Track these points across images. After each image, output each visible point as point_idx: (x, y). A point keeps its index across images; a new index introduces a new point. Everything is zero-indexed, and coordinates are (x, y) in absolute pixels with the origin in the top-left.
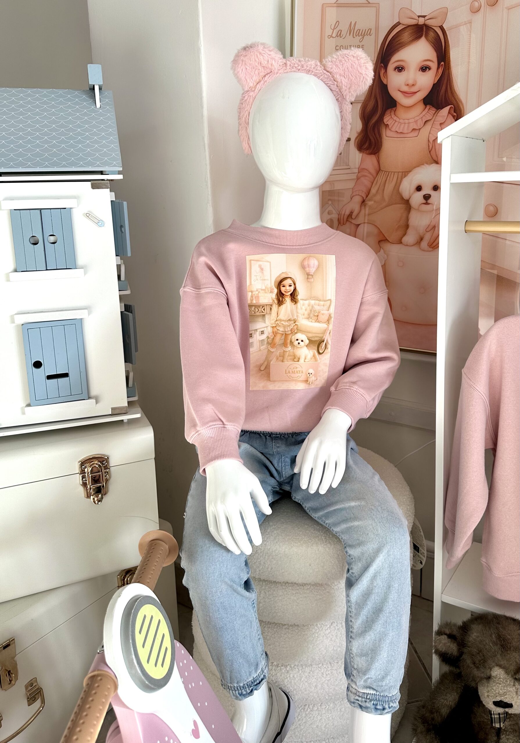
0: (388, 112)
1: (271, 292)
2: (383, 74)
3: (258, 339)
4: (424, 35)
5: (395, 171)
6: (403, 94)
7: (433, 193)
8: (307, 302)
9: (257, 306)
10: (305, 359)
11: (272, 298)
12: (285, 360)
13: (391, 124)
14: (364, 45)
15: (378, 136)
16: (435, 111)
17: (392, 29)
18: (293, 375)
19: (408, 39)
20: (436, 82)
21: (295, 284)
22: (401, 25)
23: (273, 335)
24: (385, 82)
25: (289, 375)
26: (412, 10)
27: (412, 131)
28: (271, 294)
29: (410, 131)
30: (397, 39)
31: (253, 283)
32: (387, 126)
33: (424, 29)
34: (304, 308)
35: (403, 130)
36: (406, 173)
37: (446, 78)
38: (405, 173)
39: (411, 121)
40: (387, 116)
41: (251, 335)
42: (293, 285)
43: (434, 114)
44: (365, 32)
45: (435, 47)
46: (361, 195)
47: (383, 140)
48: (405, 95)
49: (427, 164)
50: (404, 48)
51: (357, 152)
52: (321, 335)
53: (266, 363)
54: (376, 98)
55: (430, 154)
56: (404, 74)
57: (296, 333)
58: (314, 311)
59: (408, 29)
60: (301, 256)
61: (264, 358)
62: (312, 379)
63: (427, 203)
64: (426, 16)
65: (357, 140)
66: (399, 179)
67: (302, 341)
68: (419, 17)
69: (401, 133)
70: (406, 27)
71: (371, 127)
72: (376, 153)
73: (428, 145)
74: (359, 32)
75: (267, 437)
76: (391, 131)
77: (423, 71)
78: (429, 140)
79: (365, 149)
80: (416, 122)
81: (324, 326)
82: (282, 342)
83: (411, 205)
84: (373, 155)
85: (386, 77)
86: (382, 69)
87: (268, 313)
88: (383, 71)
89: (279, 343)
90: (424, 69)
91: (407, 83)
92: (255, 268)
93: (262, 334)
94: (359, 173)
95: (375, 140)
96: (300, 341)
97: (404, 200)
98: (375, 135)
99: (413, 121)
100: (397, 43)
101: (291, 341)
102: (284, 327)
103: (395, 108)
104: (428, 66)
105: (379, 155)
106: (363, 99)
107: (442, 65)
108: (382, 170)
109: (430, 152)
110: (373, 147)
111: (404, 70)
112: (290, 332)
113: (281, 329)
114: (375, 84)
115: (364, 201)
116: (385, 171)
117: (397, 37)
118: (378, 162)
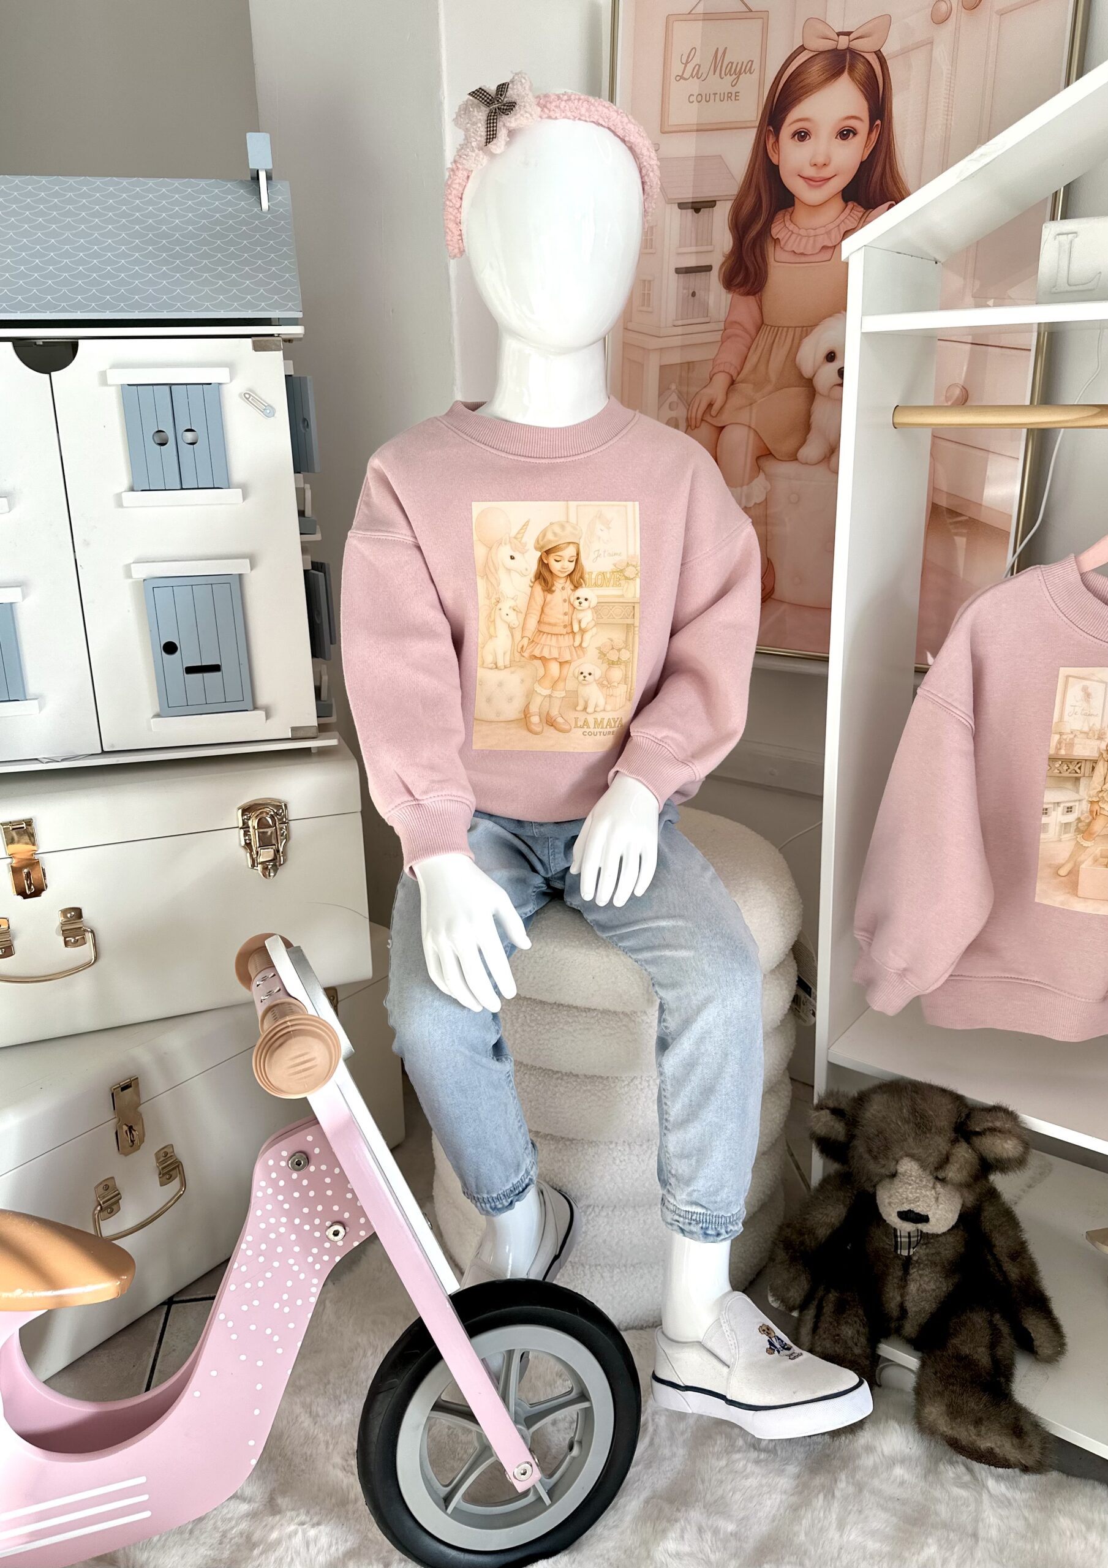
0: (780, 215)
2: (773, 145)
4: (846, 70)
5: (790, 325)
6: (806, 182)
13: (783, 239)
14: (739, 92)
15: (759, 259)
16: (862, 213)
17: (790, 61)
19: (819, 79)
20: (865, 158)
22: (806, 51)
24: (775, 161)
26: (828, 21)
27: (820, 252)
29: (817, 251)
30: (799, 80)
32: (777, 241)
33: (848, 58)
35: (805, 248)
36: (809, 330)
37: (884, 150)
38: (807, 329)
40: (778, 223)
43: (861, 218)
44: (742, 68)
45: (866, 93)
46: (727, 371)
47: (769, 266)
48: (810, 185)
50: (812, 94)
51: (724, 291)
54: (759, 190)
56: (808, 144)
59: (818, 59)
64: (852, 32)
65: (723, 270)
66: (796, 341)
68: (839, 34)
69: (802, 254)
70: (815, 55)
71: (748, 245)
72: (758, 291)
74: (731, 67)
76: (785, 251)
77: (844, 138)
79: (737, 284)
83: (816, 390)
84: (751, 297)
85: (777, 151)
86: (771, 136)
88: (771, 140)
90: (845, 134)
91: (813, 162)
94: (725, 330)
95: (755, 269)
97: (804, 378)
98: (755, 257)
99: (824, 232)
100: (800, 86)
103: (792, 208)
104: (853, 128)
105: (761, 296)
106: (736, 193)
107: (878, 125)
108: (767, 323)
110: (751, 281)
111: (810, 137)
114: (757, 164)
115: (733, 382)
116: (772, 326)
117: (798, 75)
118: (761, 309)
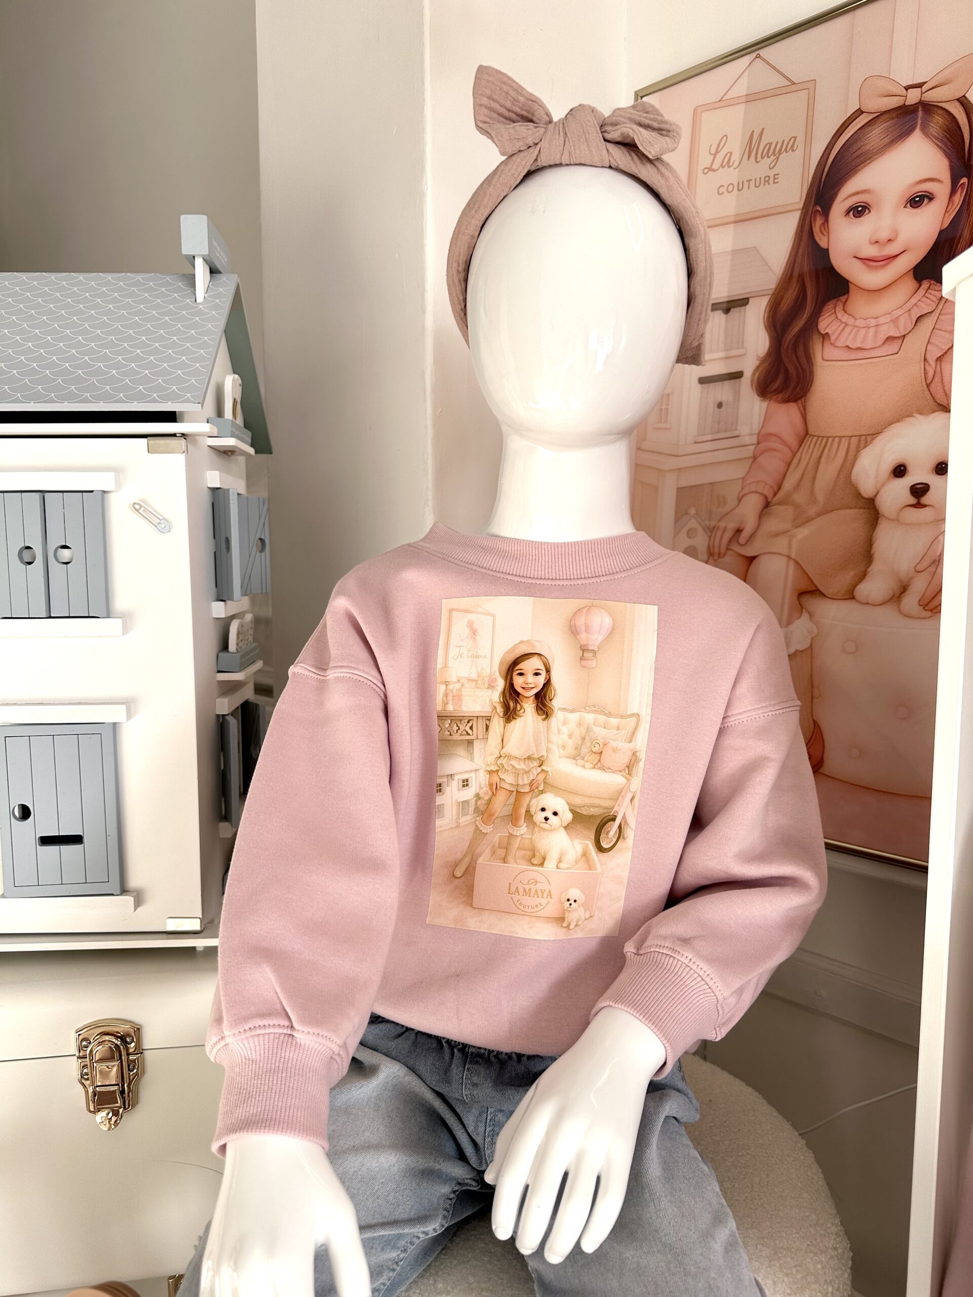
0: (829, 306)
1: (491, 687)
2: (820, 227)
3: (454, 799)
4: (919, 126)
5: (842, 434)
6: (864, 263)
7: (933, 480)
8: (574, 717)
9: (456, 719)
10: (560, 861)
11: (491, 700)
12: (510, 858)
13: (834, 332)
14: (778, 174)
15: (803, 360)
17: (843, 128)
18: (525, 900)
19: (882, 142)
20: (946, 225)
21: (548, 671)
22: (864, 115)
23: (490, 793)
24: (823, 243)
25: (516, 897)
26: (891, 77)
27: (884, 343)
28: (489, 692)
29: (881, 343)
30: (855, 147)
31: (451, 662)
32: (825, 337)
33: (920, 112)
34: (565, 730)
35: (863, 342)
36: (869, 438)
38: (867, 438)
39: (882, 320)
40: (827, 315)
41: (439, 788)
42: (543, 673)
43: (941, 299)
44: (782, 147)
45: (943, 147)
46: (760, 491)
47: (815, 368)
48: (869, 266)
49: (921, 413)
50: (870, 163)
52: (607, 804)
53: (467, 860)
55: (929, 391)
56: (868, 220)
57: (542, 792)
58: (594, 742)
59: (881, 120)
60: (574, 604)
61: (465, 846)
62: (577, 914)
63: (919, 505)
64: (926, 82)
65: (757, 375)
66: (851, 453)
67: (555, 814)
68: (907, 88)
69: (859, 349)
70: (875, 118)
71: (788, 345)
72: (800, 398)
73: (925, 369)
74: (769, 148)
75: (456, 1051)
76: (835, 347)
77: (916, 206)
78: (925, 359)
79: (775, 390)
80: (895, 321)
81: (618, 780)
82: (508, 810)
83: (880, 511)
84: (791, 404)
85: (826, 234)
86: (818, 218)
87: (480, 737)
88: (819, 221)
89: (502, 814)
90: (917, 201)
91: (874, 239)
92: (459, 628)
93: (464, 786)
94: (759, 443)
95: (796, 369)
96: (548, 814)
97: (863, 498)
98: (797, 358)
99: (889, 320)
100: (855, 155)
101: (528, 811)
102: (517, 773)
103: (846, 296)
104: (928, 192)
105: (805, 402)
106: (774, 286)
108: (813, 433)
109: (928, 386)
110: (793, 384)
111: (870, 211)
112: (527, 789)
113: (509, 779)
114: (801, 251)
115: (767, 505)
116: (819, 437)
117: (856, 141)
118: (804, 417)
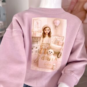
1: (41, 32)
8: (54, 37)
9: (35, 38)
18: (47, 66)
23: (41, 49)
31: (34, 28)
52: (59, 51)
87: (39, 40)
93: (36, 48)
101: (47, 52)
102: (45, 46)
112: (47, 49)
113: (44, 47)
